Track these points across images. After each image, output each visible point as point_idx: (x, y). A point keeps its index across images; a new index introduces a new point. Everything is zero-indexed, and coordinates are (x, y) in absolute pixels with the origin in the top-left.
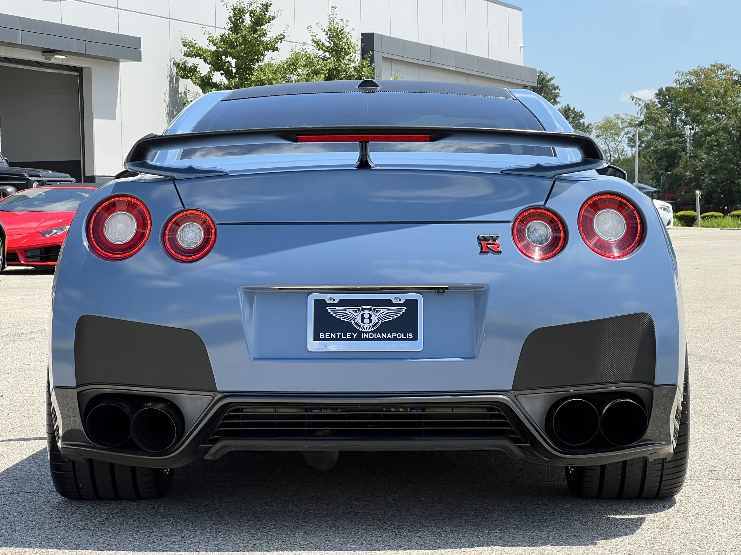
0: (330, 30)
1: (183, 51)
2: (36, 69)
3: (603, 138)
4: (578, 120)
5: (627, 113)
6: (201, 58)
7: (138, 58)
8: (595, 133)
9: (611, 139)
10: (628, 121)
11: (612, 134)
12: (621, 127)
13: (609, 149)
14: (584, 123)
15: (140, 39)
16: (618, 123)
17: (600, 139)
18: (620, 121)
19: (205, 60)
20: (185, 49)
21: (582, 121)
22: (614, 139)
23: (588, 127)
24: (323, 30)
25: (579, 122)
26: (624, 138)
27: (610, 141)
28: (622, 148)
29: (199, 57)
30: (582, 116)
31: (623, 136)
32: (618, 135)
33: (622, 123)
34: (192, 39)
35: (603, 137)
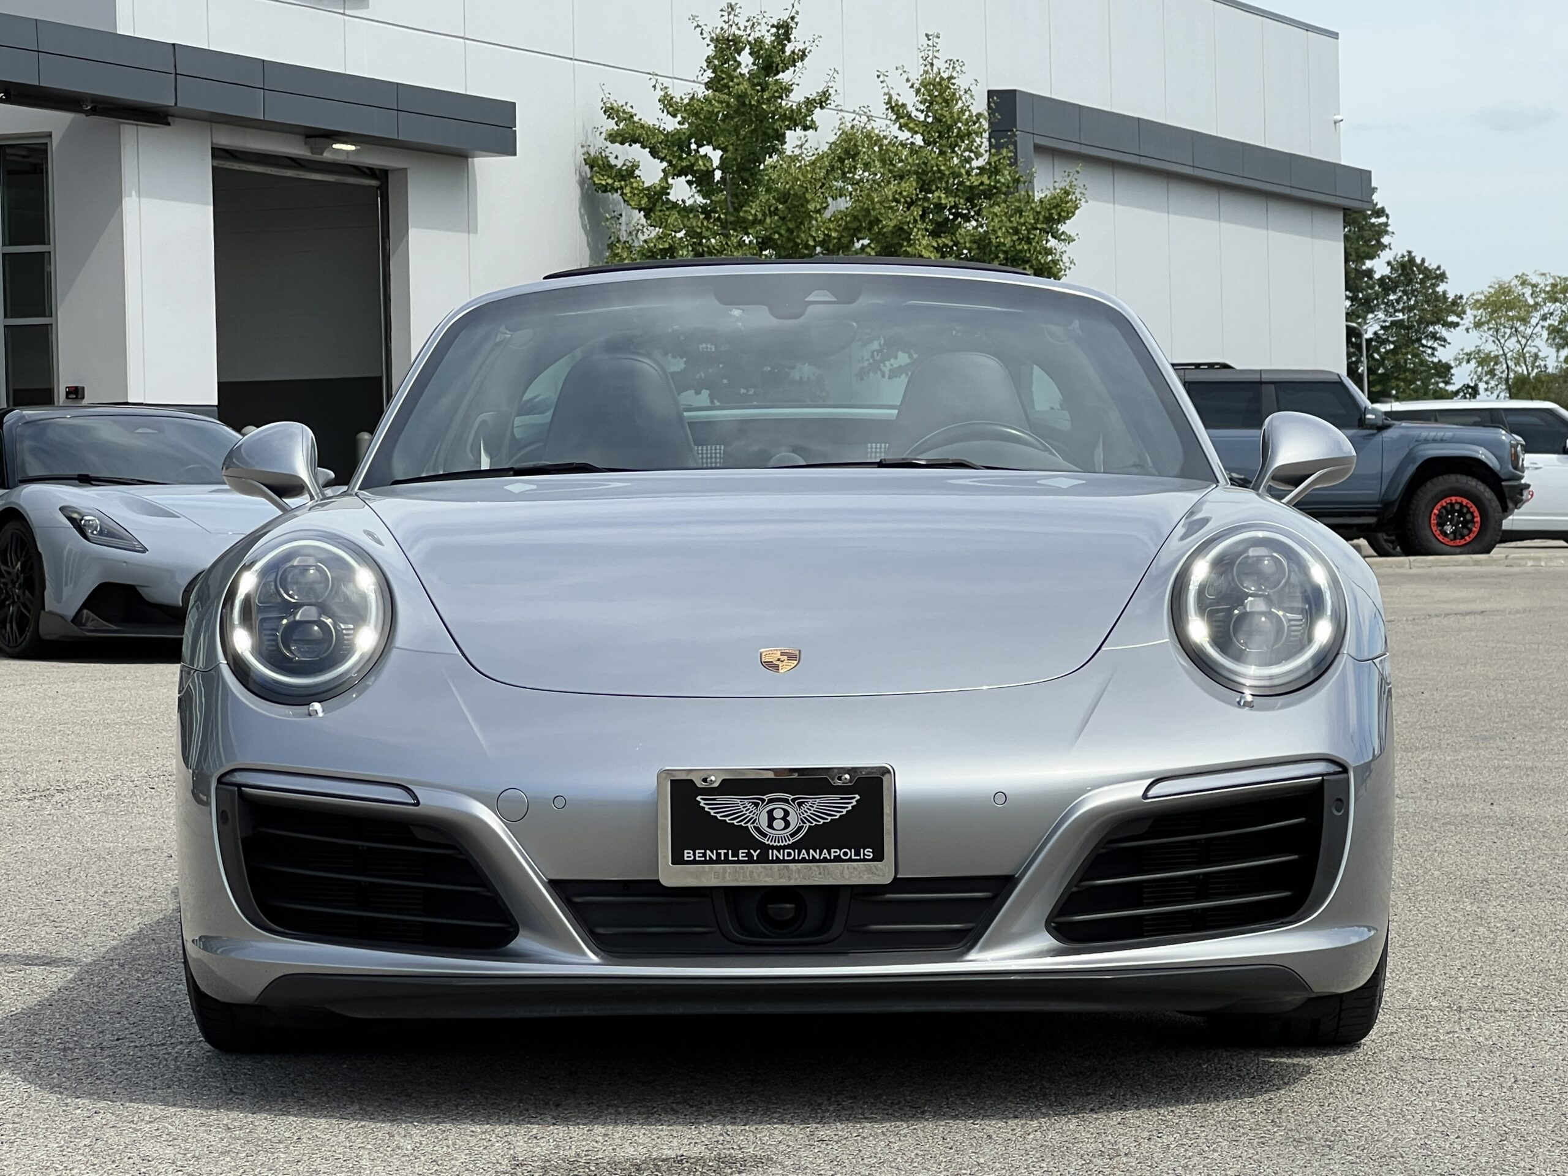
0: (924, 84)
1: (603, 130)
2: (289, 173)
3: (1489, 329)
4: (1434, 285)
5: (1543, 272)
6: (643, 147)
7: (509, 149)
8: (1472, 318)
9: (1508, 331)
10: (1548, 289)
11: (1511, 319)
12: (1531, 302)
13: (1505, 354)
14: (1444, 293)
15: (514, 104)
16: (1523, 294)
17: (1485, 331)
18: (1528, 291)
19: (654, 153)
20: (611, 125)
21: (1440, 289)
22: (1516, 331)
23: (1454, 303)
24: (910, 84)
25: (1434, 292)
26: (1539, 328)
27: (1507, 336)
28: (1534, 350)
29: (638, 145)
30: (1442, 277)
31: (1537, 324)
32: (1525, 321)
33: (1532, 295)
34: (626, 104)
35: (1491, 326)
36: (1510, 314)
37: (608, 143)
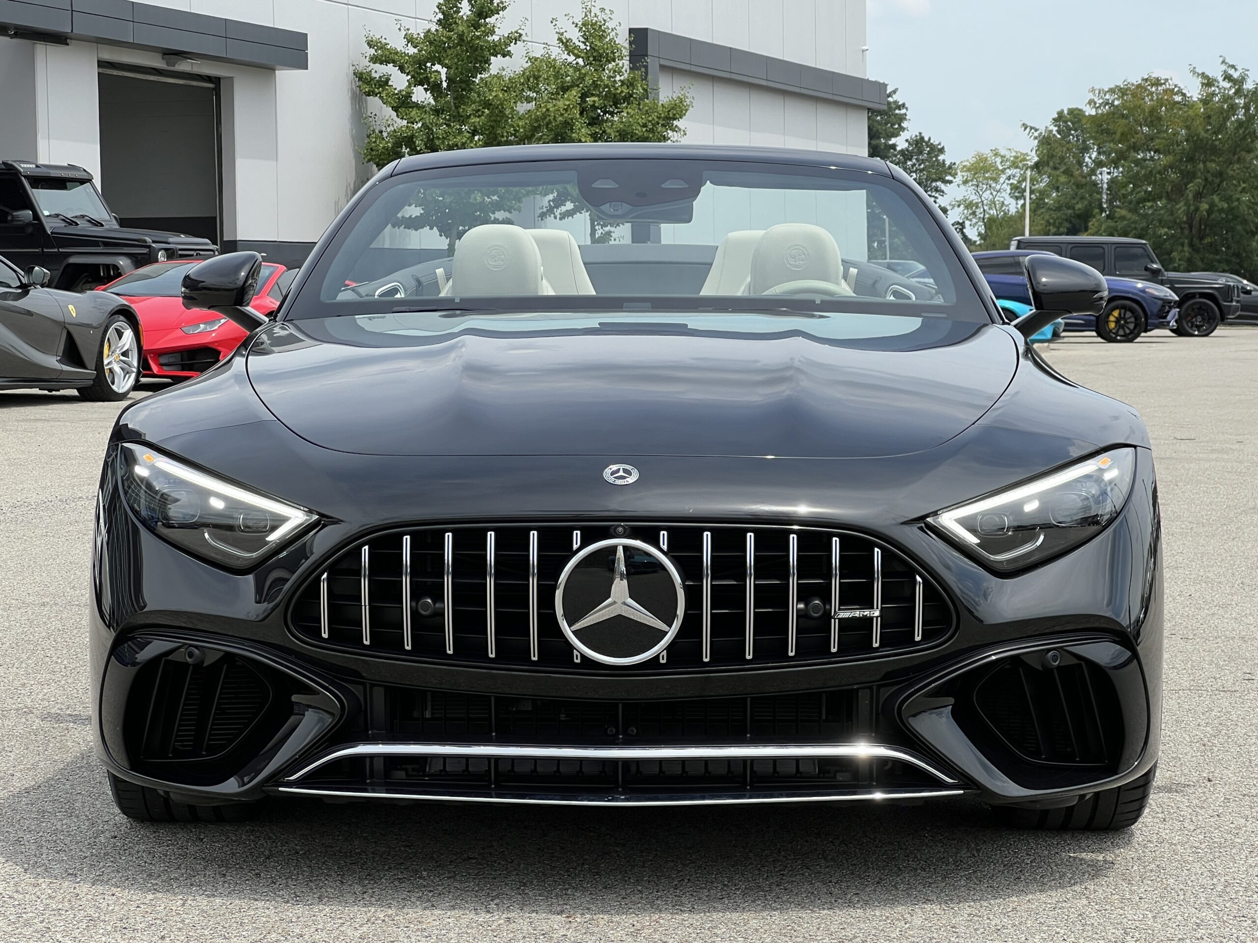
0: (585, 24)
1: (368, 55)
2: (152, 78)
3: (972, 185)
4: (936, 156)
5: (1009, 148)
6: (394, 66)
7: (303, 64)
8: (961, 177)
9: (985, 186)
10: (1012, 159)
11: (987, 178)
12: (1000, 168)
13: (982, 202)
14: (944, 161)
15: (306, 35)
16: (996, 162)
17: (969, 187)
18: (999, 160)
21: (941, 158)
22: (990, 186)
23: (950, 167)
24: (575, 25)
25: (937, 160)
27: (984, 190)
28: (1001, 200)
29: (391, 64)
31: (1004, 183)
32: (996, 180)
33: (1001, 162)
34: (382, 37)
35: (974, 183)
36: (987, 175)
37: (371, 64)
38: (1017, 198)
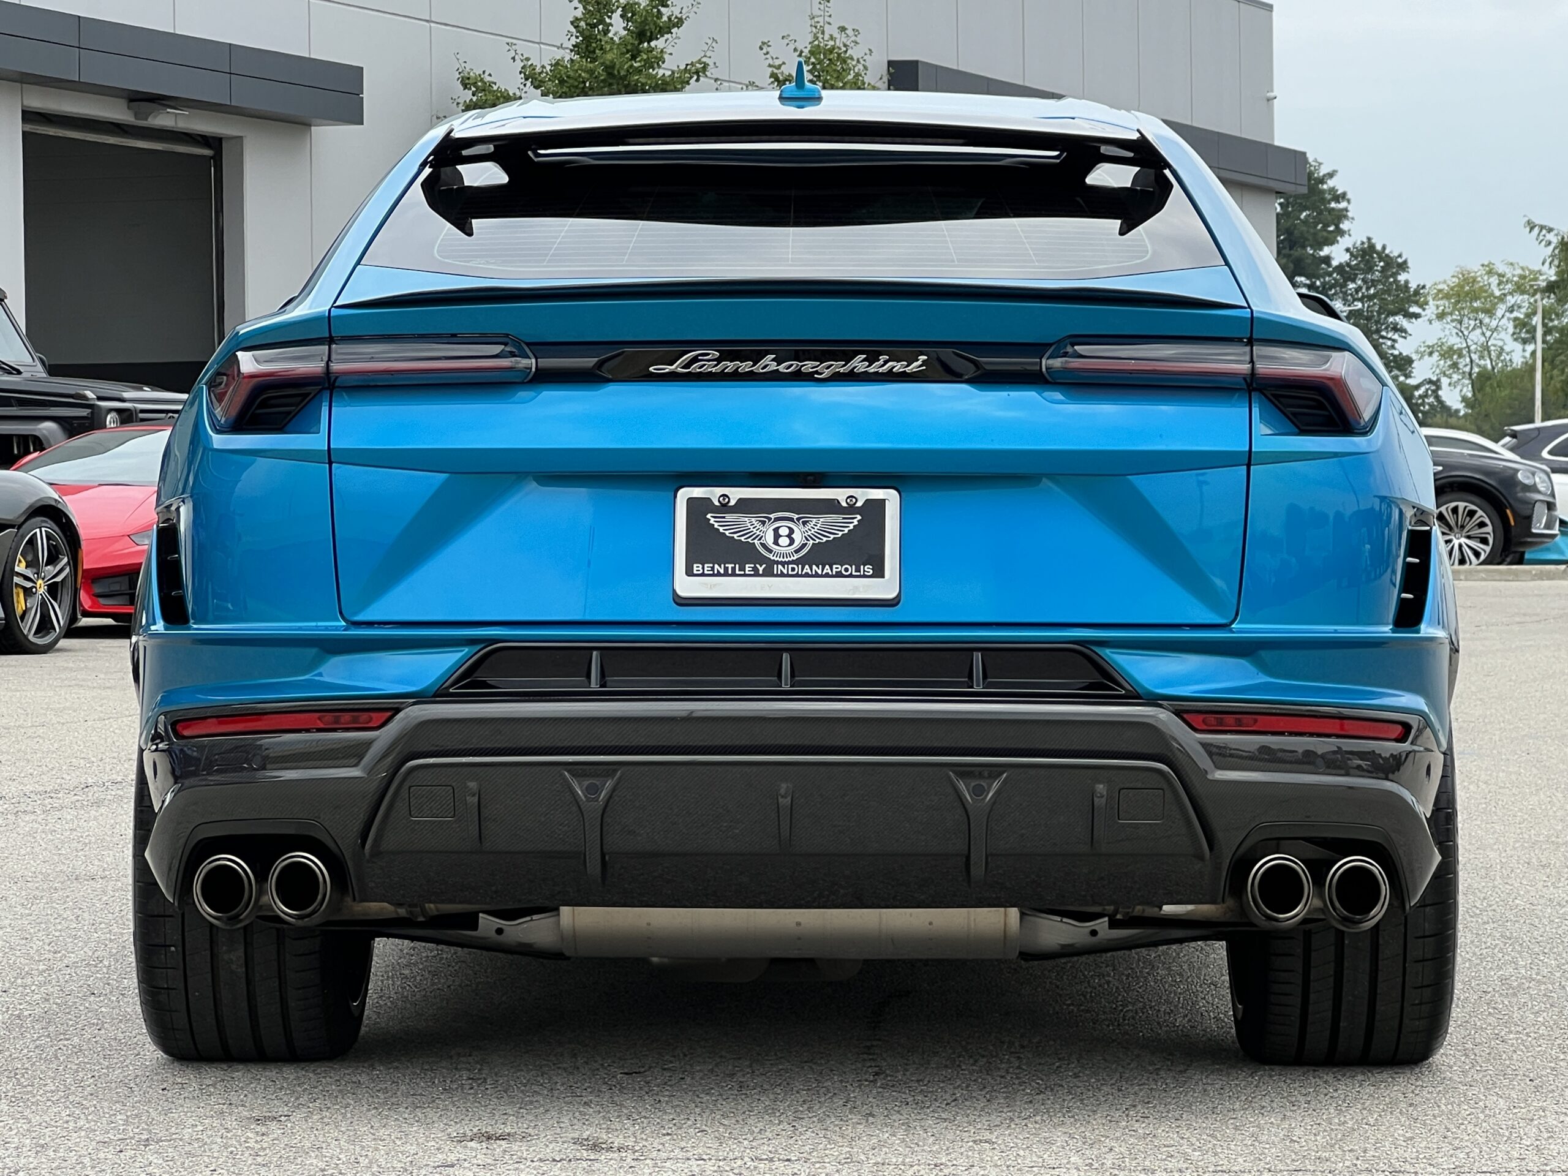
0: (814, 52)
2: (113, 140)
3: (1452, 321)
4: (1394, 275)
5: (1511, 261)
7: (354, 115)
8: (1435, 308)
9: (1472, 323)
10: (1515, 279)
11: (1476, 310)
12: (1497, 293)
13: (1468, 347)
14: (1407, 282)
15: (362, 68)
16: (1489, 284)
17: (1448, 323)
18: (1494, 280)
20: (467, 96)
21: (1402, 278)
22: (1481, 322)
23: (1417, 293)
25: (1396, 281)
26: (1504, 321)
27: (1470, 328)
28: (1500, 343)
30: (1404, 266)
31: (1503, 316)
32: (1490, 312)
33: (1499, 285)
34: (484, 72)
35: (1454, 317)
36: (1475, 305)
38: (1525, 342)
